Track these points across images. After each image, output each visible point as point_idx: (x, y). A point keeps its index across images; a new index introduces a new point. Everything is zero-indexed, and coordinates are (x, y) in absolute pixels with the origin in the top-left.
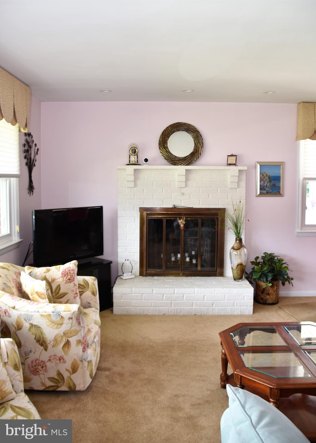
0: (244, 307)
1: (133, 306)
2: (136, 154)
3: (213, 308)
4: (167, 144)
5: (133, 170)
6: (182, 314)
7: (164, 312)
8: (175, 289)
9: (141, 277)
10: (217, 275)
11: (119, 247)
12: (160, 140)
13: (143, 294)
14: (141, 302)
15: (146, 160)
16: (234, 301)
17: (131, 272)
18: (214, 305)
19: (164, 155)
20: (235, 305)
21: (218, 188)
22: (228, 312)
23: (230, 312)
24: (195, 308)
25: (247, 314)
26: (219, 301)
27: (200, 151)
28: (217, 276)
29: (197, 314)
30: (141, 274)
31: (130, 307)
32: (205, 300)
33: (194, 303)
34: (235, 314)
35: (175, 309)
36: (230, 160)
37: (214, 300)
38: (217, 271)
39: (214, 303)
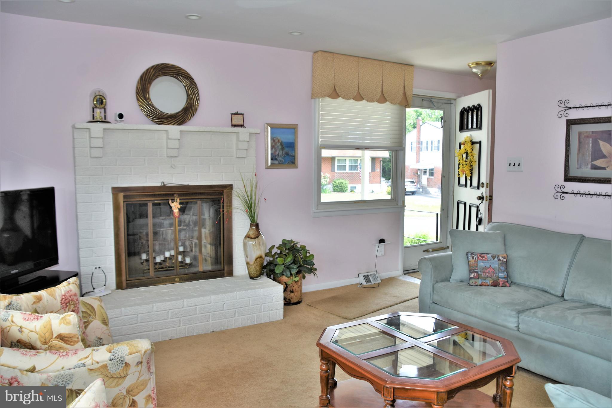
0: (273, 311)
1: (125, 335)
2: (103, 106)
3: (235, 319)
4: (149, 94)
5: (102, 129)
6: (195, 334)
7: (171, 336)
8: (183, 301)
9: (120, 290)
10: (225, 275)
11: (81, 249)
12: (137, 87)
13: (138, 314)
14: (137, 326)
15: (121, 116)
16: (260, 305)
17: (105, 285)
18: (237, 315)
19: (145, 109)
20: (262, 311)
21: (220, 157)
22: (254, 321)
23: (256, 320)
24: (213, 322)
25: (277, 319)
26: (243, 308)
27: (196, 106)
28: (225, 277)
29: (214, 330)
30: (119, 286)
31: (120, 337)
32: (225, 309)
33: (210, 316)
34: (263, 322)
35: (186, 328)
36: (235, 120)
37: (236, 308)
38: (224, 270)
39: (236, 311)
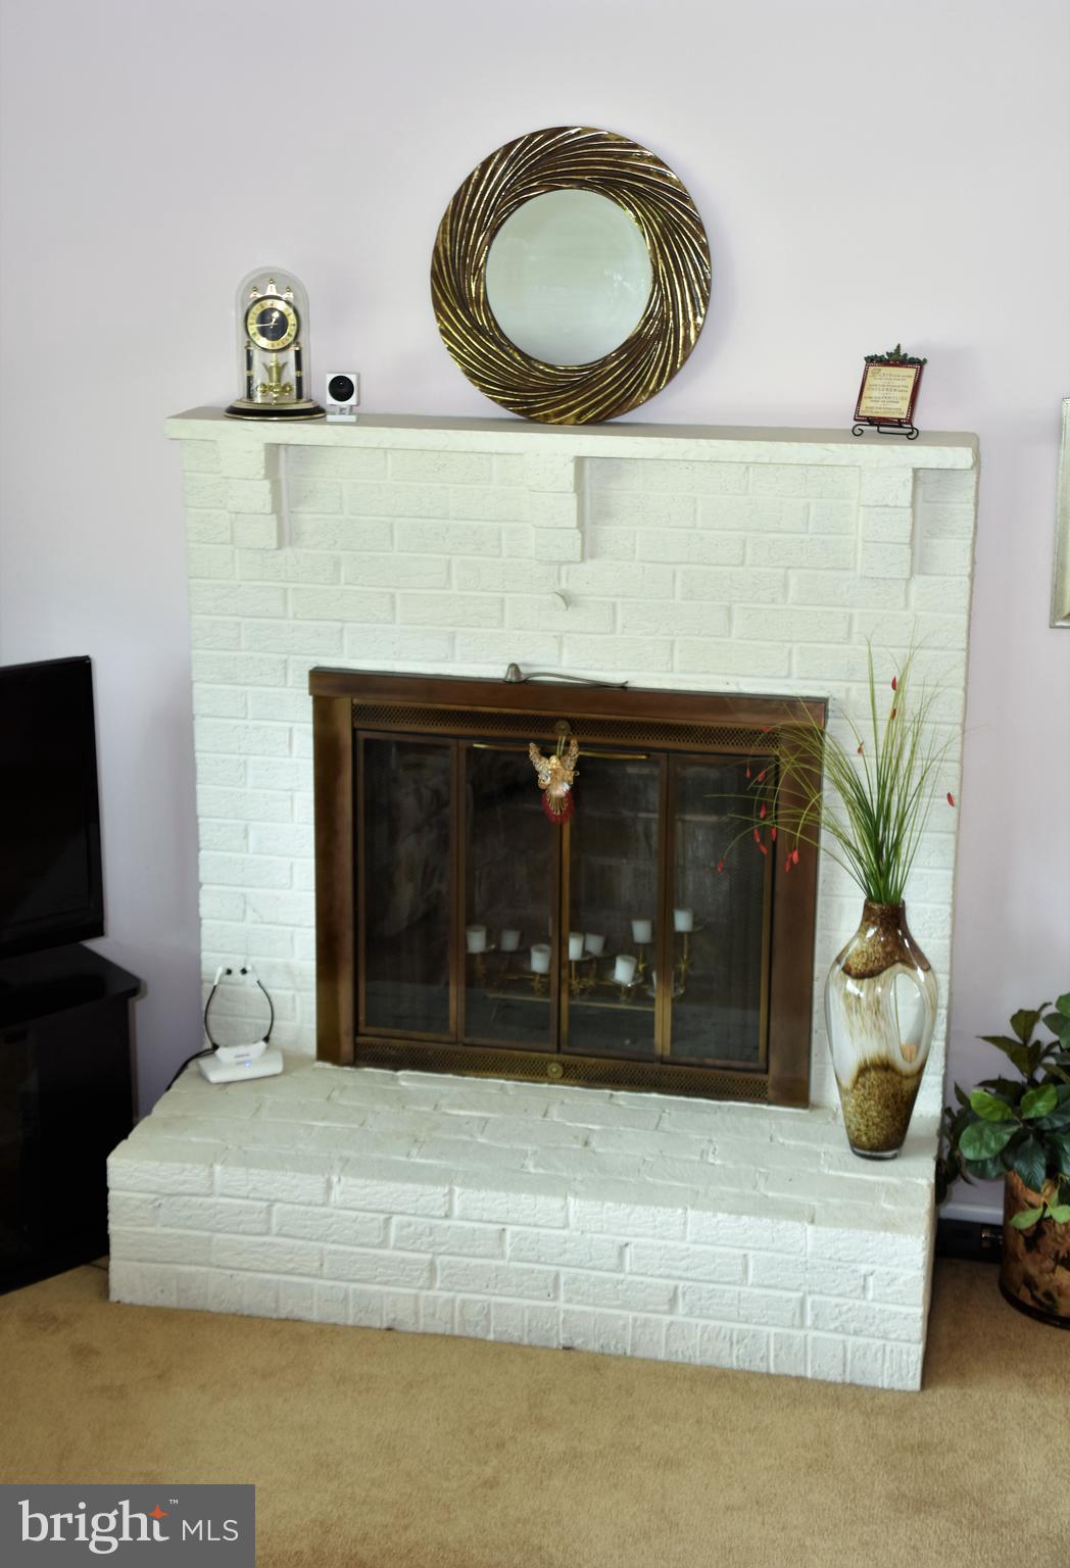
0: (862, 1341)
1: (218, 1266)
3: (671, 1324)
5: (260, 447)
6: (491, 1337)
7: (392, 1316)
8: (451, 1192)
9: (328, 1065)
10: (771, 1093)
11: (204, 887)
12: (436, 250)
14: (264, 1244)
15: (342, 388)
16: (801, 1294)
17: (266, 1039)
18: (681, 1307)
19: (461, 347)
20: (809, 1322)
21: (788, 568)
22: (764, 1358)
23: (776, 1356)
24: (570, 1307)
25: (884, 1382)
26: (711, 1286)
27: (687, 328)
28: (770, 1103)
29: (578, 1342)
30: (328, 1050)
31: (204, 1269)
32: (627, 1268)
33: (562, 1280)
34: (809, 1375)
35: (453, 1301)
36: (875, 394)
37: (680, 1278)
38: (766, 1071)
39: (680, 1291)
